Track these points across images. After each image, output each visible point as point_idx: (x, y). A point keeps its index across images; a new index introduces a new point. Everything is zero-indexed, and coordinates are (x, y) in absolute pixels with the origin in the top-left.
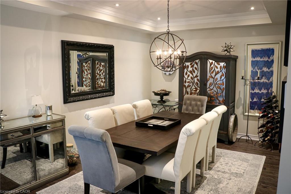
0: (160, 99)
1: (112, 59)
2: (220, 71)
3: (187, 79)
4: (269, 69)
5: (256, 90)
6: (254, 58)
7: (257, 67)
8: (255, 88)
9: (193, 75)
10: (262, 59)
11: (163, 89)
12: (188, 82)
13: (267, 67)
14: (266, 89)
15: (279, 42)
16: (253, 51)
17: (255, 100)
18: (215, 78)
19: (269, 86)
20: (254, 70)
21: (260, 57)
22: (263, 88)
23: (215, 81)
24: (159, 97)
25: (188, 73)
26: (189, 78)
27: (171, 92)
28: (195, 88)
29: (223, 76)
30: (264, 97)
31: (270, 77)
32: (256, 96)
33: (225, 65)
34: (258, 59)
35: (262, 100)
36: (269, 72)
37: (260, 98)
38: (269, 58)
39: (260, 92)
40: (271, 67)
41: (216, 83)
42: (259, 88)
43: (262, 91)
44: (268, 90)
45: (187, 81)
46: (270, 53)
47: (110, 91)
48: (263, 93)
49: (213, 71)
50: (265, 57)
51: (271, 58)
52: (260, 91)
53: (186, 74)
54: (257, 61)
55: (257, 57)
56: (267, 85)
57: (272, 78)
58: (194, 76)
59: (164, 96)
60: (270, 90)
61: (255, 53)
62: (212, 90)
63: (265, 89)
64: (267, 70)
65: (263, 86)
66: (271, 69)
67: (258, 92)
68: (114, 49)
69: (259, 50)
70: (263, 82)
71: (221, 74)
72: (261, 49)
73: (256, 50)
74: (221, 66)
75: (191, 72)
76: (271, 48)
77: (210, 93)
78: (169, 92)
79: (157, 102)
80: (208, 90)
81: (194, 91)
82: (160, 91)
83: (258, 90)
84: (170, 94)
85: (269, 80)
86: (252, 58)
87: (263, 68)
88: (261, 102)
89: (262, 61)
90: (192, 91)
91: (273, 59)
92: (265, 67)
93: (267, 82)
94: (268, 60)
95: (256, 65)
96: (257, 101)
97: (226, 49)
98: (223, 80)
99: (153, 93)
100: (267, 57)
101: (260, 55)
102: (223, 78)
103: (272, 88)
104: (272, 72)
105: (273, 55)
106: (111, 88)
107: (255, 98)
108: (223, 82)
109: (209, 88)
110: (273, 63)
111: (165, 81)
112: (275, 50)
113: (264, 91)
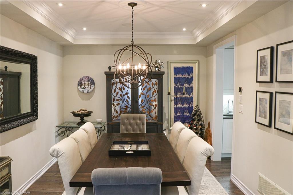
0: (80, 121)
1: (35, 73)
2: (151, 88)
3: (116, 97)
4: (189, 85)
5: (179, 105)
6: (176, 75)
7: (179, 84)
8: (178, 103)
9: (122, 92)
10: (183, 76)
11: (83, 109)
12: (117, 100)
13: (188, 83)
14: (188, 103)
15: (197, 61)
16: (175, 68)
17: (178, 114)
18: (147, 95)
19: (190, 100)
20: (177, 86)
21: (181, 74)
22: (185, 103)
23: (147, 98)
24: (79, 118)
25: (117, 90)
26: (119, 95)
27: (93, 112)
28: (125, 106)
29: (156, 93)
30: (186, 111)
31: (190, 92)
32: (179, 111)
33: (157, 81)
34: (180, 76)
35: (184, 114)
36: (189, 88)
37: (182, 112)
38: (189, 75)
39: (183, 107)
40: (191, 84)
41: (148, 100)
42: (181, 103)
43: (184, 106)
44: (189, 105)
45: (116, 98)
46: (190, 71)
47: (33, 115)
48: (185, 107)
49: (145, 88)
50: (185, 74)
51: (191, 75)
52: (183, 105)
53: (115, 91)
54: (179, 78)
55: (179, 74)
56: (189, 100)
57: (193, 93)
58: (124, 93)
59: (84, 117)
60: (191, 104)
61: (177, 70)
62: (145, 107)
63: (186, 104)
64: (188, 86)
65: (185, 101)
66: (191, 85)
67: (181, 107)
68: (37, 60)
69: (180, 68)
70: (185, 97)
71: (152, 90)
72: (181, 67)
73: (178, 68)
74: (153, 83)
75: (120, 89)
76: (190, 67)
77: (142, 110)
78: (91, 112)
79: (77, 124)
80: (140, 107)
81: (124, 109)
82: (80, 111)
83: (180, 105)
84: (91, 115)
85: (189, 95)
86: (174, 75)
87: (185, 84)
88: (184, 116)
89: (183, 78)
90: (122, 110)
91: (192, 76)
92: (186, 83)
93: (188, 97)
94: (188, 77)
95: (178, 81)
96: (181, 115)
97: (157, 66)
98: (155, 96)
99: (72, 114)
100: (188, 75)
101: (181, 72)
102: (155, 94)
103: (192, 102)
104: (192, 88)
105: (193, 72)
106: (34, 111)
107: (178, 113)
108: (155, 98)
109: (141, 105)
110: (193, 79)
111: (81, 99)
112: (194, 68)
113: (186, 105)
